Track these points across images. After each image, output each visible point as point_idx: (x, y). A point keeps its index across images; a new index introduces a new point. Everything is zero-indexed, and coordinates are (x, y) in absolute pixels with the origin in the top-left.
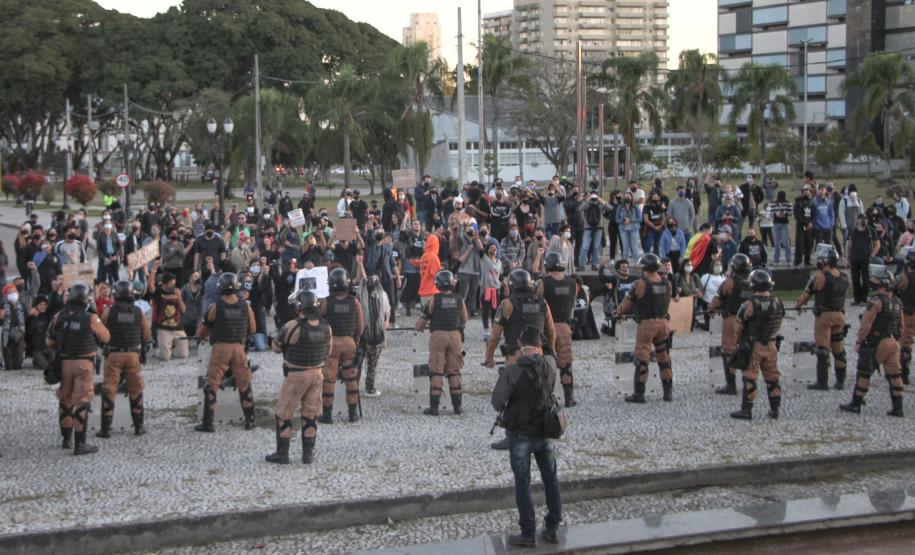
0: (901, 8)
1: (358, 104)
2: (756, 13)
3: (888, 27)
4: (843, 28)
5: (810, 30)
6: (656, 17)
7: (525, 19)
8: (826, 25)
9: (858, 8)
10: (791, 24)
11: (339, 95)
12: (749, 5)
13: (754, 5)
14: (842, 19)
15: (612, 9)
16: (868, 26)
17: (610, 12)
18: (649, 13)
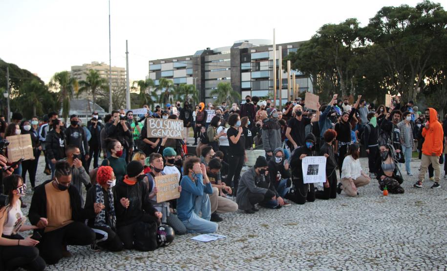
0: (210, 72)
1: (39, 95)
2: (162, 73)
3: (206, 78)
4: (192, 78)
5: (181, 79)
6: (122, 75)
7: (76, 74)
8: (186, 77)
9: (197, 72)
10: (174, 77)
11: (32, 91)
12: (160, 70)
13: (162, 70)
14: (191, 76)
15: (107, 72)
16: (200, 78)
17: (106, 73)
18: (119, 74)
